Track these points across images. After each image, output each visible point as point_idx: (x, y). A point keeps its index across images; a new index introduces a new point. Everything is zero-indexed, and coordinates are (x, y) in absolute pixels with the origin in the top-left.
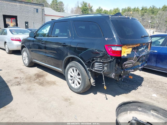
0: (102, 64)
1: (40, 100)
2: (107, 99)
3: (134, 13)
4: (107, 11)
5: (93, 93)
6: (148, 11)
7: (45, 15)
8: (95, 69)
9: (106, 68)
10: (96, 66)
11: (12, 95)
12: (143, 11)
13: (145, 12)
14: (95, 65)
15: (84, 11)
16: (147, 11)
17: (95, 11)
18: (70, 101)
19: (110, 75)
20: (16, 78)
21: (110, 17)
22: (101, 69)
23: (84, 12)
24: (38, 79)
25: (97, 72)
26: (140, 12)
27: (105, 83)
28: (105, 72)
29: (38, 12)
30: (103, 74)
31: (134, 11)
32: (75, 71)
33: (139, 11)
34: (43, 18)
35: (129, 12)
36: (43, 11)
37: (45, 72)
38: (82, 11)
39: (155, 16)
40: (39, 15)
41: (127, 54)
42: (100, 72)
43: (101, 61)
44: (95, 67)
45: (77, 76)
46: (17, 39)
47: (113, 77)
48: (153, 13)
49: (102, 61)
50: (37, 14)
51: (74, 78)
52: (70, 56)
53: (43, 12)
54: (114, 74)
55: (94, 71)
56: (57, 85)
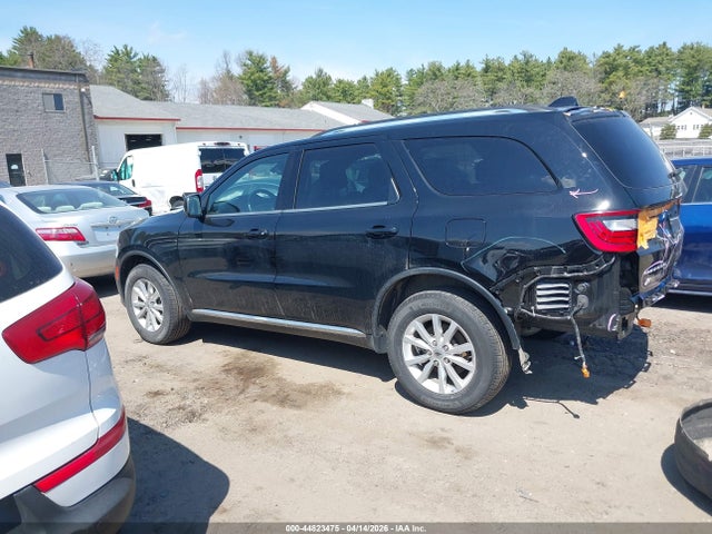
0: (566, 285)
1: (337, 460)
2: (576, 416)
3: (458, 83)
4: (350, 84)
5: (512, 405)
6: (508, 76)
7: (96, 117)
8: (540, 307)
9: (583, 300)
10: (540, 296)
11: (205, 459)
12: (491, 76)
13: (500, 79)
14: (539, 293)
15: (258, 90)
16: (505, 74)
17: (301, 88)
18: (453, 447)
19: (596, 323)
20: (157, 394)
21: (569, 114)
22: (567, 306)
23: (257, 94)
24: (252, 386)
25: (549, 317)
26: (479, 80)
27: (583, 356)
28: (581, 312)
29: (62, 108)
30: (574, 321)
31: (457, 78)
32: (437, 328)
33: (474, 77)
34: (89, 131)
35: (437, 84)
36: (86, 101)
37: (254, 354)
38: (249, 92)
39: (537, 94)
40: (69, 121)
41: (649, 241)
42: (562, 315)
43: (566, 274)
44: (539, 300)
45: (450, 346)
46: (66, 231)
47: (612, 326)
48: (529, 80)
49: (569, 275)
50: (58, 116)
51: (438, 354)
52: (410, 271)
53: (86, 107)
54: (614, 319)
55: (534, 315)
56: (349, 394)
